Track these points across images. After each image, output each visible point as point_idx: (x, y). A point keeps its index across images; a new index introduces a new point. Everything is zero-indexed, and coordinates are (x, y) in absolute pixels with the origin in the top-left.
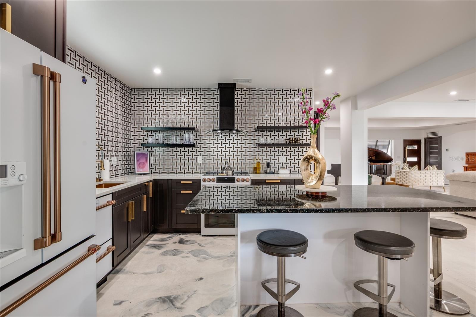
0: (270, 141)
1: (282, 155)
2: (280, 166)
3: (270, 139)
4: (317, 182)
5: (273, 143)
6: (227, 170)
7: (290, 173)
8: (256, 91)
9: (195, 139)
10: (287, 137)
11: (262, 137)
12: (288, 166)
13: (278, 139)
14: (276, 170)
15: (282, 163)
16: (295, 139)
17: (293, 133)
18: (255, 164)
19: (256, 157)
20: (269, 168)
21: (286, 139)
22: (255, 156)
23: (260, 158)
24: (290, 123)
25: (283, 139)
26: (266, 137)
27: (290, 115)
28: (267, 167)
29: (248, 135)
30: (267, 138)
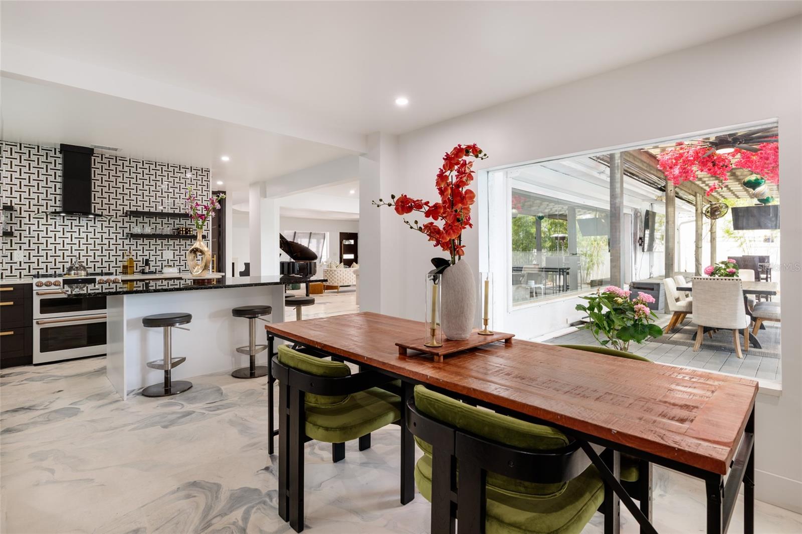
0: (149, 231)
1: (168, 250)
2: (165, 263)
3: (150, 228)
4: (203, 270)
5: (153, 233)
6: (77, 270)
7: (180, 272)
8: (127, 161)
9: (7, 223)
10: (174, 227)
11: (137, 225)
12: (177, 263)
13: (162, 228)
14: (159, 269)
15: (168, 260)
16: (186, 229)
17: (183, 222)
18: (124, 261)
19: (127, 251)
20: (148, 267)
21: (173, 229)
22: (124, 250)
23: (134, 253)
24: (179, 208)
25: (169, 229)
26: (143, 226)
27: (180, 198)
28: (144, 265)
29: (113, 221)
30: (145, 226)
